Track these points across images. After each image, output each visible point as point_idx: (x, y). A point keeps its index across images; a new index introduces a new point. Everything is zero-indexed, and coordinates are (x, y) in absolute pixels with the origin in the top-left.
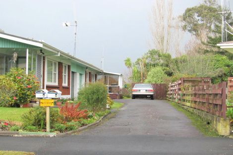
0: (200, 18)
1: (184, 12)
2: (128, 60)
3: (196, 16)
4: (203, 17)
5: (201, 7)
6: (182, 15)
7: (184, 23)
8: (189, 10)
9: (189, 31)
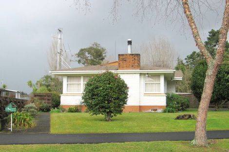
0: (89, 55)
1: (79, 51)
2: (30, 82)
3: (87, 54)
4: (91, 55)
5: (91, 48)
6: (77, 53)
7: (79, 59)
8: (82, 50)
9: (83, 63)
